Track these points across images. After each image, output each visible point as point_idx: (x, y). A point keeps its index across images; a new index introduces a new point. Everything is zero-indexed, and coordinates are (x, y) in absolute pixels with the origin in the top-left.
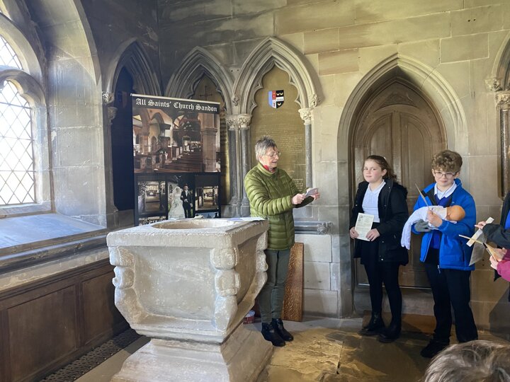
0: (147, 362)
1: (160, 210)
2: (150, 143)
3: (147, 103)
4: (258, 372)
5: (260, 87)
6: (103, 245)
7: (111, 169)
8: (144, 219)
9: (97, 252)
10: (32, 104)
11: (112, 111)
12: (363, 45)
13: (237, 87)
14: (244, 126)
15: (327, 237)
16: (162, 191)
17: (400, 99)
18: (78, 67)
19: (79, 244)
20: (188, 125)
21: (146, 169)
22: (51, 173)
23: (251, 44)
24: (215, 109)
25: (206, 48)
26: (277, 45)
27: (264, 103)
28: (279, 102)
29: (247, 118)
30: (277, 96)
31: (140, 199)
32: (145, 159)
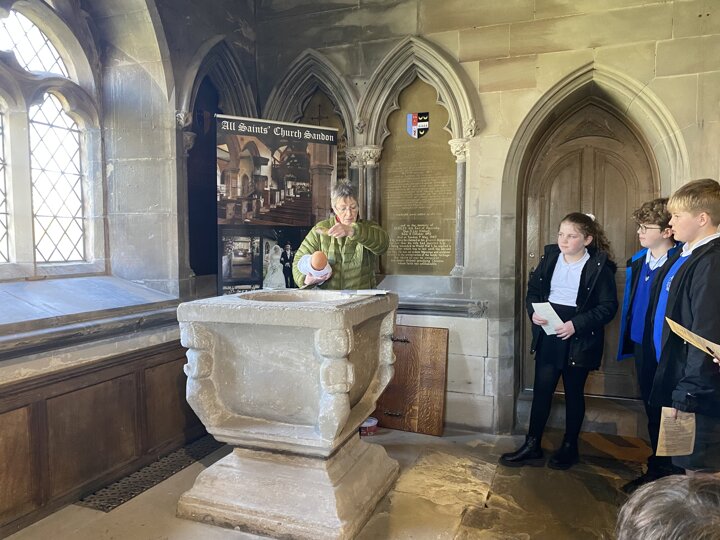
0: (228, 478)
1: (253, 275)
2: (239, 184)
3: (237, 128)
4: (376, 499)
5: (395, 107)
6: (172, 321)
7: (186, 218)
8: (229, 288)
9: (165, 330)
10: (82, 126)
11: (189, 137)
12: (544, 49)
13: (362, 106)
14: (370, 163)
15: (482, 321)
16: (255, 251)
17: (596, 129)
18: (144, 76)
19: (142, 318)
20: (293, 159)
21: (234, 219)
22: (105, 221)
23: (385, 46)
24: (331, 138)
25: (321, 52)
26: (421, 49)
27: (399, 130)
28: (421, 130)
29: (375, 151)
30: (419, 121)
32: (233, 205)
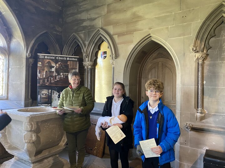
1: (48, 101)
2: (45, 74)
3: (44, 57)
5: (97, 50)
8: (40, 105)
11: (31, 60)
13: (86, 50)
14: (90, 67)
16: (49, 94)
17: (163, 55)
18: (19, 43)
20: (63, 66)
21: (42, 84)
22: (8, 84)
23: (93, 31)
25: (77, 34)
28: (105, 57)
30: (104, 54)
31: (39, 97)
32: (42, 80)
